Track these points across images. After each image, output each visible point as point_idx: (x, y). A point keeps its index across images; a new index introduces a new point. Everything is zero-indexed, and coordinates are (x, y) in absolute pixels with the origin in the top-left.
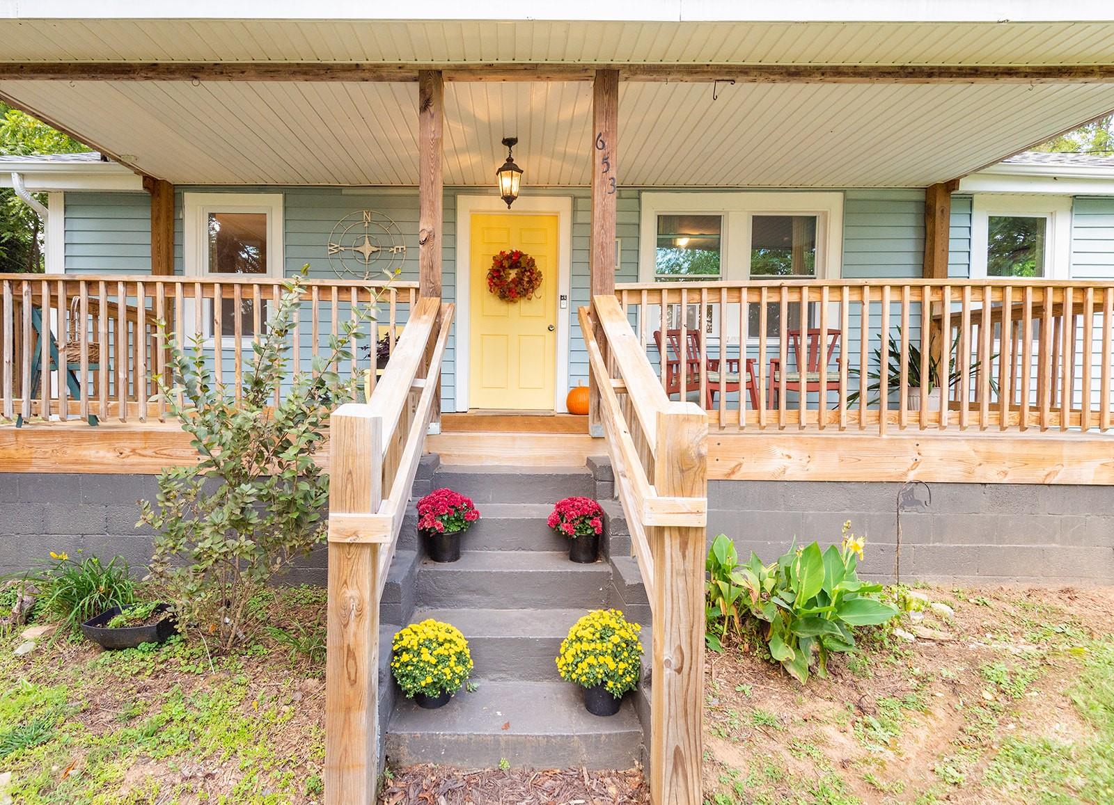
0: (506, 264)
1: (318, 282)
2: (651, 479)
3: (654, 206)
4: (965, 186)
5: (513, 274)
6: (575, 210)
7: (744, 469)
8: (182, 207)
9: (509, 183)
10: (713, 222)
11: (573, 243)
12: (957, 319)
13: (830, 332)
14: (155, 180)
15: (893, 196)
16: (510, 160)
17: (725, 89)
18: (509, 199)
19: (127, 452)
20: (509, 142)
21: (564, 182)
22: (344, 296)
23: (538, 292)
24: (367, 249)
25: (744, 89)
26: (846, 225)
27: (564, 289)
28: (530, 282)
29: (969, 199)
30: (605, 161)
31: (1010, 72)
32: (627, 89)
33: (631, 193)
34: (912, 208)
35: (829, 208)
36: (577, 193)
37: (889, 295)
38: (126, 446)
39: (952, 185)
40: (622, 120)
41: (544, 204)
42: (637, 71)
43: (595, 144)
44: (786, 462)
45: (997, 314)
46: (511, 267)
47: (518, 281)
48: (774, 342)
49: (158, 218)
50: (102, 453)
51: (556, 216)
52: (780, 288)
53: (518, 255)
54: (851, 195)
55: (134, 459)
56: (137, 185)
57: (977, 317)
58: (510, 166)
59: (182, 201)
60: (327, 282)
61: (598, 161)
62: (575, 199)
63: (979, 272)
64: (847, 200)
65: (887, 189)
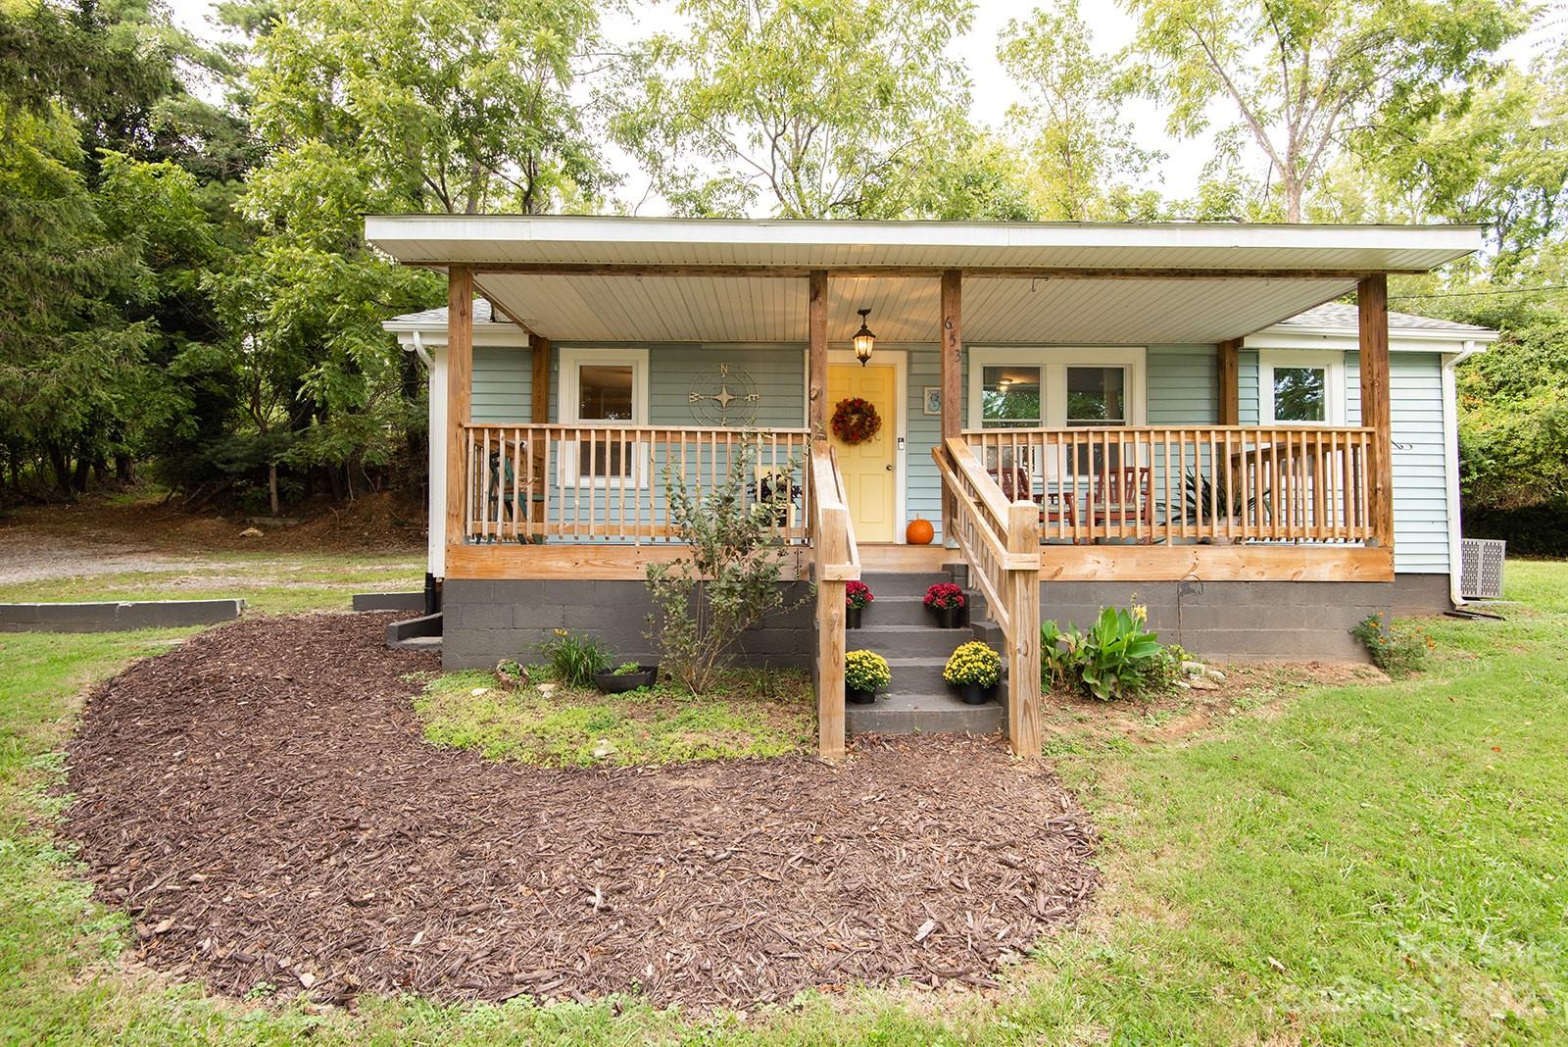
0: (849, 410)
1: (732, 429)
3: (980, 358)
4: (1248, 343)
5: (855, 418)
6: (910, 363)
7: (1064, 572)
8: (557, 360)
9: (863, 345)
10: (1034, 372)
11: (908, 391)
12: (1251, 456)
13: (1143, 470)
14: (537, 337)
15: (1191, 351)
16: (864, 327)
17: (1040, 284)
18: (864, 358)
19: (581, 562)
20: (864, 313)
21: (902, 338)
22: (783, 441)
23: (879, 435)
24: (725, 397)
25: (1055, 283)
26: (1149, 376)
27: (901, 433)
28: (871, 426)
29: (1255, 354)
30: (952, 337)
31: (1251, 273)
32: (967, 283)
34: (1206, 361)
35: (1133, 360)
36: (912, 348)
38: (581, 557)
39: (1238, 342)
40: (963, 307)
41: (881, 358)
42: (974, 271)
43: (944, 324)
44: (1096, 566)
45: (1282, 452)
46: (853, 413)
47: (861, 425)
49: (539, 371)
50: (561, 564)
51: (892, 367)
52: (1087, 432)
53: (860, 402)
54: (1152, 350)
55: (587, 568)
56: (523, 342)
57: (1266, 454)
58: (864, 332)
59: (557, 355)
60: (739, 430)
61: (947, 337)
62: (910, 353)
63: (1268, 419)
64: (1149, 356)
65: (1184, 345)
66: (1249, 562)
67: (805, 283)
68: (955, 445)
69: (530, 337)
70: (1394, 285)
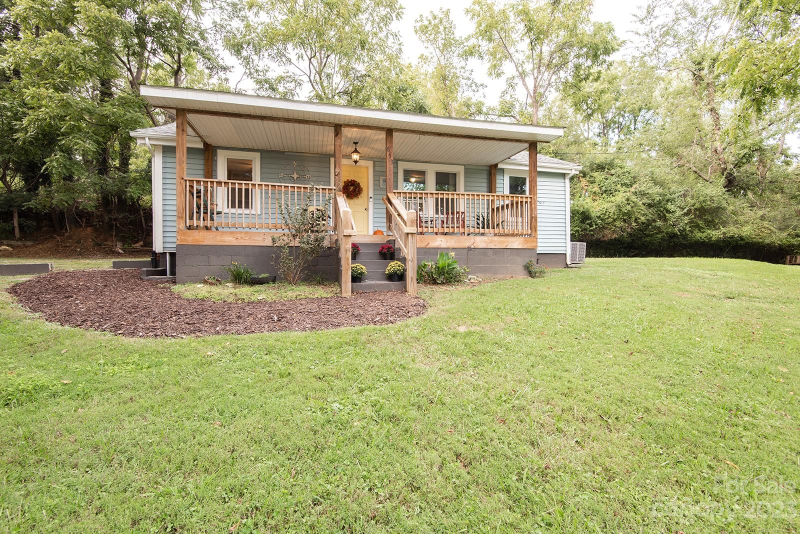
0: (349, 184)
1: (303, 186)
2: (406, 225)
3: (402, 166)
4: (500, 166)
5: (352, 188)
6: (374, 166)
7: (430, 245)
8: (216, 155)
9: (355, 156)
10: (422, 173)
11: (374, 178)
12: (498, 208)
13: (462, 213)
14: (207, 144)
15: (480, 168)
16: (356, 149)
17: (422, 137)
18: (356, 162)
19: (239, 238)
20: (356, 143)
21: (371, 156)
23: (362, 195)
24: (295, 176)
25: (427, 137)
26: (465, 177)
27: (371, 195)
28: (359, 191)
29: (503, 170)
30: (390, 155)
31: (494, 139)
32: (395, 134)
33: (396, 161)
34: (486, 172)
35: (460, 170)
36: (375, 160)
37: (471, 197)
38: (239, 236)
39: (496, 165)
40: (394, 145)
41: (362, 163)
42: (398, 130)
43: (387, 150)
44: (441, 242)
45: (512, 205)
46: (351, 185)
47: (354, 191)
48: (442, 216)
49: (208, 159)
50: (230, 238)
51: (367, 168)
52: (438, 193)
53: (354, 181)
54: (467, 167)
55: (242, 241)
56: (201, 146)
57: (507, 205)
58: (356, 151)
59: (216, 153)
60: (306, 186)
61: (388, 155)
62: (374, 162)
63: (507, 191)
64: (465, 169)
65: (479, 166)
66: (491, 242)
67: (333, 129)
68: (391, 196)
69: (204, 144)
70: (539, 146)
